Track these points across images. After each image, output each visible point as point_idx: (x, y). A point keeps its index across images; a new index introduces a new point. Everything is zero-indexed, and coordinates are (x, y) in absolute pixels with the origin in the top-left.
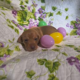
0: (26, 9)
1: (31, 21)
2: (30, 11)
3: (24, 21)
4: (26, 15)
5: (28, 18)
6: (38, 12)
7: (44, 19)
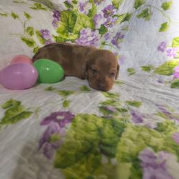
0: (75, 8)
1: (84, 33)
2: (83, 13)
3: (69, 34)
4: (75, 20)
5: (78, 27)
6: (102, 14)
7: (109, 29)
